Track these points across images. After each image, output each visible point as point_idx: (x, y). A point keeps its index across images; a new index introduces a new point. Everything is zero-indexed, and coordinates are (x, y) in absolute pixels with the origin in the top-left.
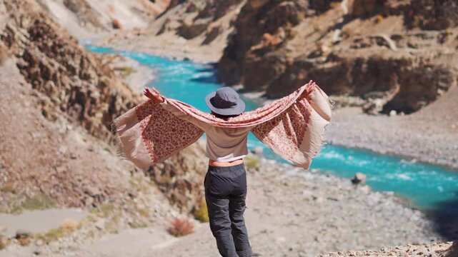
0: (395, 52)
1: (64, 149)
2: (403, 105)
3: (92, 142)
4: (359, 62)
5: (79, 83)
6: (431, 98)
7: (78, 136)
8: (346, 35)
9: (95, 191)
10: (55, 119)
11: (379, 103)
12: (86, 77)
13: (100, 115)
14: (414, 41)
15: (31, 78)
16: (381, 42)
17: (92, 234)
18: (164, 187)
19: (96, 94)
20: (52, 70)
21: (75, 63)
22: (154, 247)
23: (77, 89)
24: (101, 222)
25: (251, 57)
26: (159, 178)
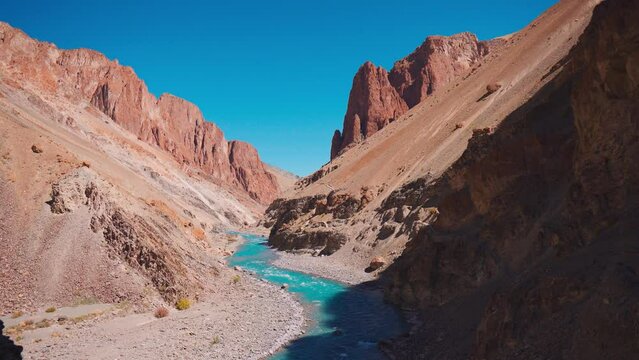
0: (328, 229)
1: (113, 273)
2: (327, 252)
3: (129, 270)
4: (313, 233)
5: (128, 240)
6: (338, 248)
7: (123, 267)
8: (311, 222)
9: (122, 294)
10: (114, 258)
11: (318, 251)
12: (131, 238)
13: (136, 256)
14: (335, 223)
15: (108, 238)
16: (323, 225)
17: (108, 318)
18: (162, 292)
19: (134, 246)
20: (116, 234)
21: (128, 231)
22: (138, 325)
23: (126, 243)
24: (116, 311)
25: (278, 233)
26: (160, 287)
